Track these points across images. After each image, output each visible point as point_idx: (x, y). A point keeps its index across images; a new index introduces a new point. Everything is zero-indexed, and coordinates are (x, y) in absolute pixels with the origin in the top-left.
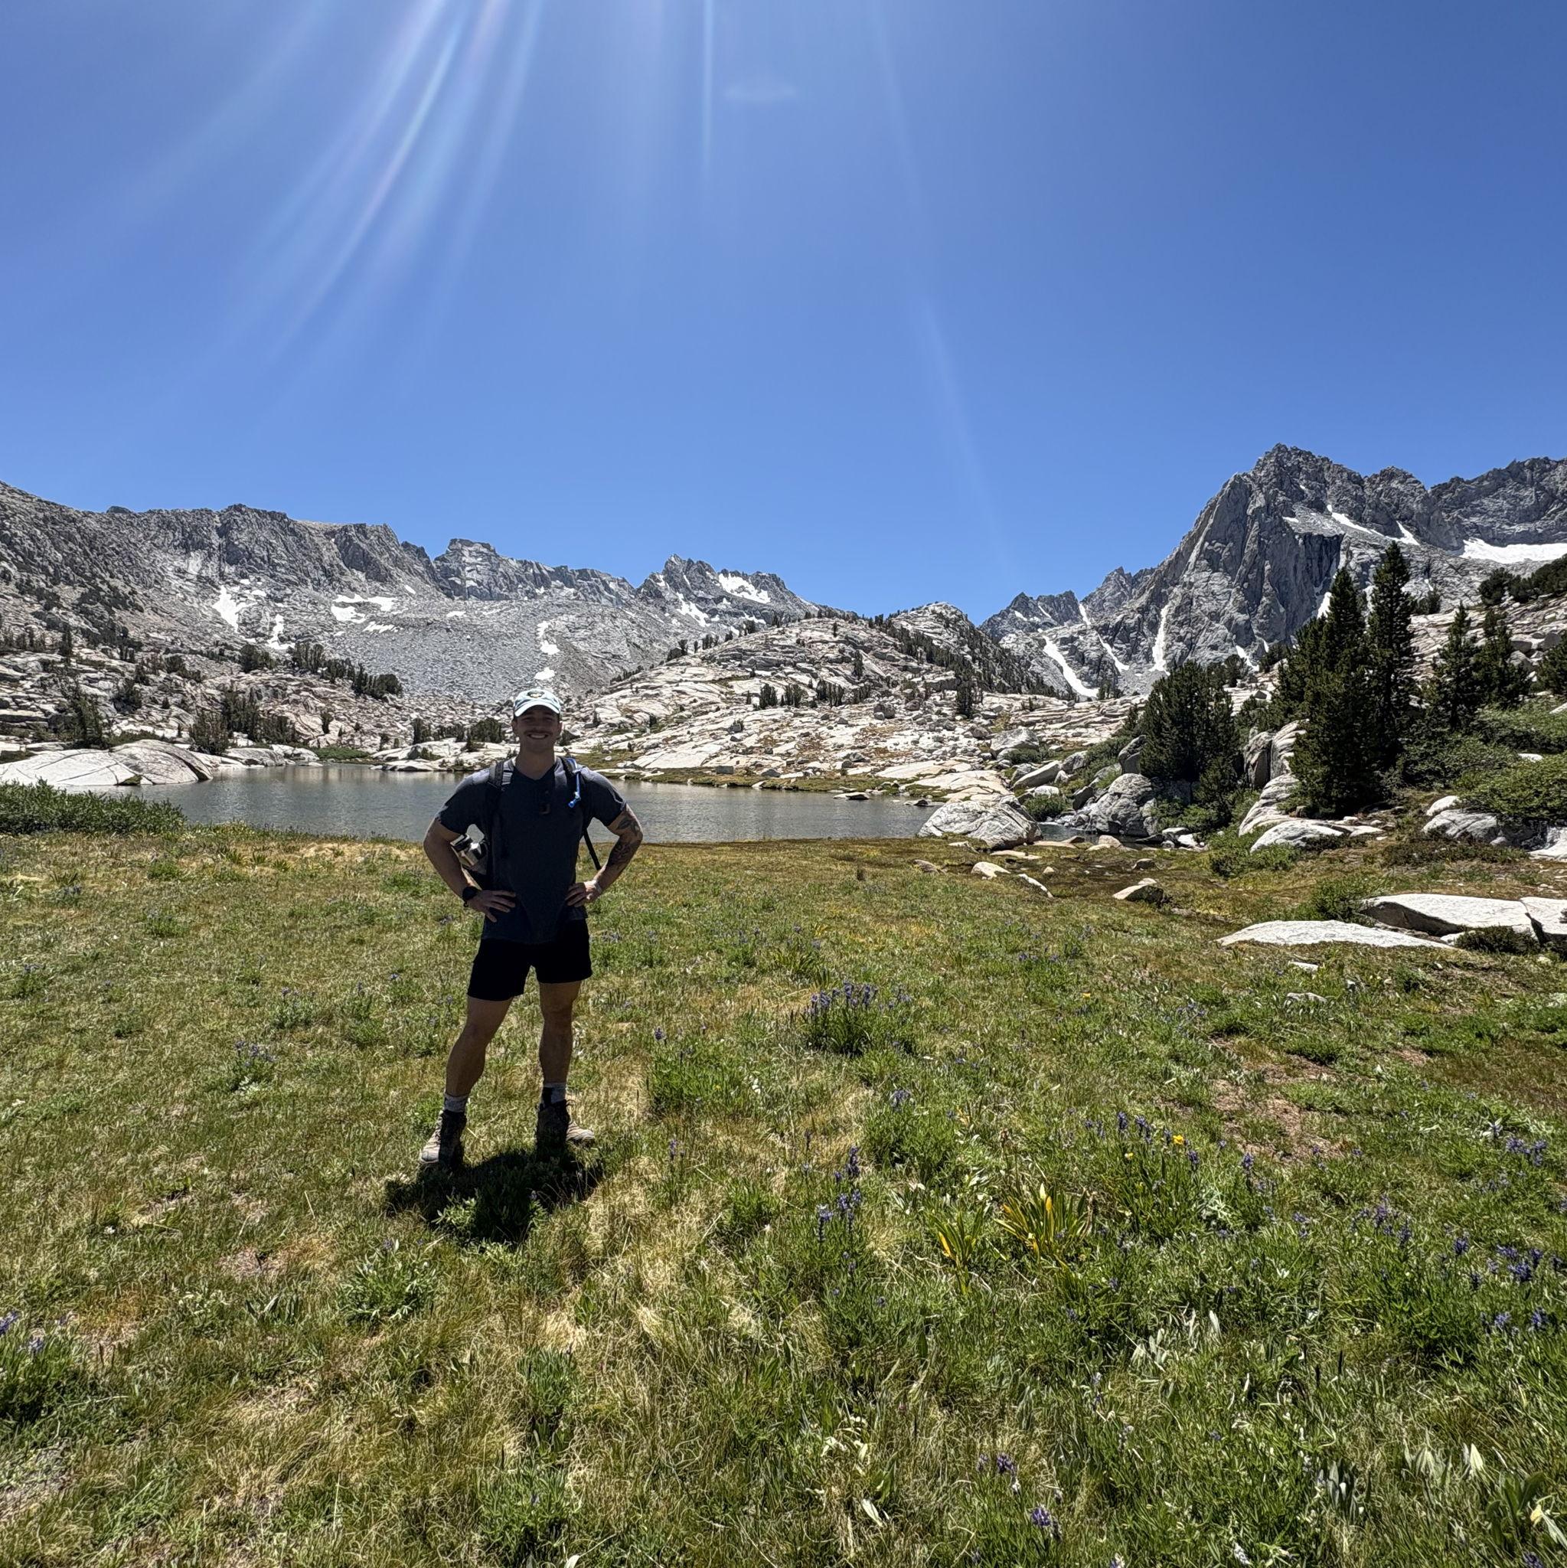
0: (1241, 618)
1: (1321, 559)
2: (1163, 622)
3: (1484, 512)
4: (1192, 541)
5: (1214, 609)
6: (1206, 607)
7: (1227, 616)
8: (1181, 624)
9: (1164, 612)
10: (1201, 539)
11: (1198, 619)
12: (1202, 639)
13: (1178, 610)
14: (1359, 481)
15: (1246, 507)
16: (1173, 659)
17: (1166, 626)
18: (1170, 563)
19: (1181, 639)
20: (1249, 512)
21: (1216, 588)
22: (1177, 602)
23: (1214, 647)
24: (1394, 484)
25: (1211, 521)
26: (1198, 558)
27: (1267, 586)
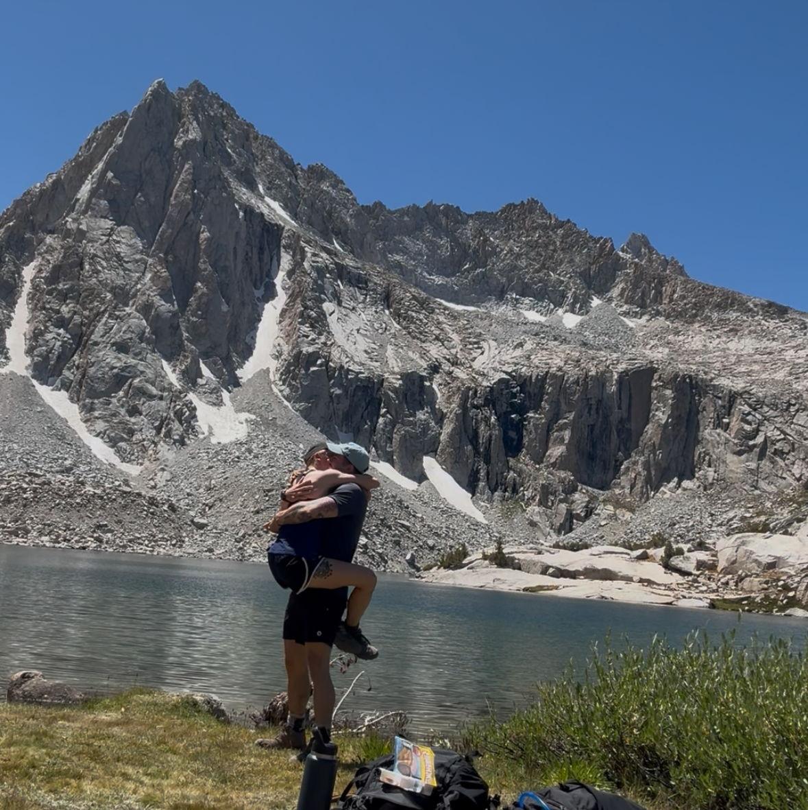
0: (163, 306)
1: (261, 250)
2: (27, 288)
3: (405, 251)
4: (81, 169)
5: (119, 282)
6: (107, 275)
7: (141, 300)
8: (63, 297)
9: (28, 272)
10: (100, 166)
11: (93, 294)
12: (100, 328)
13: (56, 275)
14: (292, 166)
15: (173, 134)
16: (46, 358)
17: (32, 297)
18: (42, 193)
19: (62, 323)
20: (179, 143)
21: (122, 249)
22: (55, 258)
23: (122, 347)
24: (325, 186)
25: (119, 140)
26: (93, 193)
27: (204, 265)
